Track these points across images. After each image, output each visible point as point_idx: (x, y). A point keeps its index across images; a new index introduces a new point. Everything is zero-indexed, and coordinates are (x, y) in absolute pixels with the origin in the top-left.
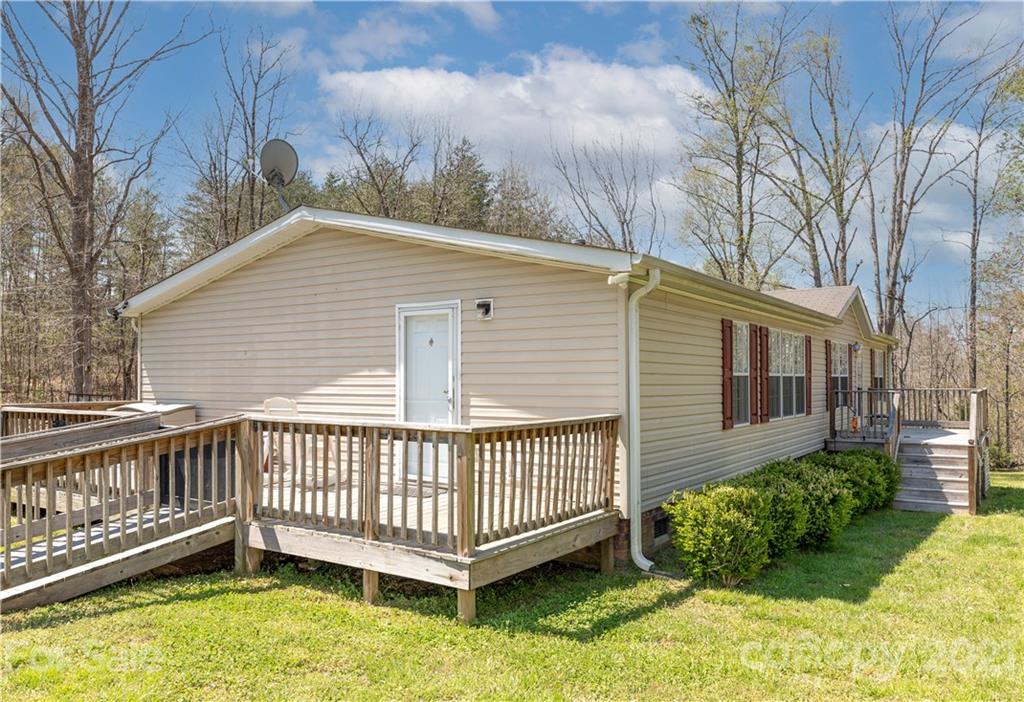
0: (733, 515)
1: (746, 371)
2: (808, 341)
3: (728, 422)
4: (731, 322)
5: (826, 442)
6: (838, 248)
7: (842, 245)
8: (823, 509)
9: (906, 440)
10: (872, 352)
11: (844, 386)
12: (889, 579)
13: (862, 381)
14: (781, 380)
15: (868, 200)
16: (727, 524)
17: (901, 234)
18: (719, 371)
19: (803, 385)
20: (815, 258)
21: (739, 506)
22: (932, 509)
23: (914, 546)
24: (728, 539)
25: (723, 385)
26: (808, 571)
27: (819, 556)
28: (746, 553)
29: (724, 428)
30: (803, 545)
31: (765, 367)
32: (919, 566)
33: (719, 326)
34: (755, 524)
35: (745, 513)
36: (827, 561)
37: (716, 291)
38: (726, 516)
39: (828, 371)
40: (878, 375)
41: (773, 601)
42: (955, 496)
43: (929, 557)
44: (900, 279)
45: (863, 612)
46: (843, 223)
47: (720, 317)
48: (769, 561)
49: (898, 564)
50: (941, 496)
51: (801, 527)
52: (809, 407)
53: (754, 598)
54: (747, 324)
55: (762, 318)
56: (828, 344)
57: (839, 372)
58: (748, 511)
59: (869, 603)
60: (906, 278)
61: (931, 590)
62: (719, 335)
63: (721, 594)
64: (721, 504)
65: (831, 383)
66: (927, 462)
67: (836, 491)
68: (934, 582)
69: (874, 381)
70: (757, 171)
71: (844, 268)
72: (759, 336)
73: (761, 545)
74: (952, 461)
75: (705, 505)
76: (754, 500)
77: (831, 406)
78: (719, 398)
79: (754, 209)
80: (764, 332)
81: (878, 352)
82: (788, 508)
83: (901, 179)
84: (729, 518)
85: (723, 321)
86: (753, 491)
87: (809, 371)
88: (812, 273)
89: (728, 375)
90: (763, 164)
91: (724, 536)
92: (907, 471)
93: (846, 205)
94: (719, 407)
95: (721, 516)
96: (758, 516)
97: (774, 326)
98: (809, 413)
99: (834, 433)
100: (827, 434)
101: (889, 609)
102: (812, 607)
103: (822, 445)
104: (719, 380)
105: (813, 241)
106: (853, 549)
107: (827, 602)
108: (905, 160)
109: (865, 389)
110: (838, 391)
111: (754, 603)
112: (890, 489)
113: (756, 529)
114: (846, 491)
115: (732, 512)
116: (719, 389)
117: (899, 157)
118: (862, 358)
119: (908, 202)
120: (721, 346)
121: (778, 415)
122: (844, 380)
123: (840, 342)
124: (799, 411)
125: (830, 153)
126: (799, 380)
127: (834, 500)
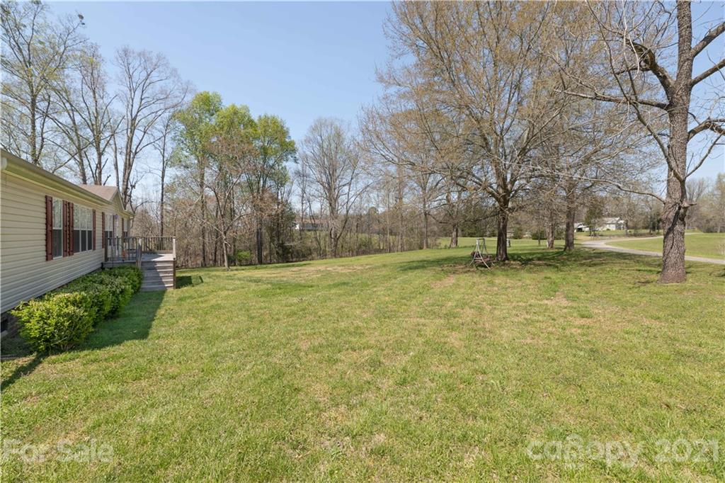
0: (71, 309)
1: (60, 227)
2: (94, 212)
3: (49, 256)
4: (52, 198)
5: (102, 264)
6: (97, 167)
7: (99, 166)
8: (116, 297)
9: (144, 260)
10: (123, 219)
11: (111, 236)
12: (154, 323)
13: (118, 233)
14: (80, 232)
15: (113, 146)
16: (67, 315)
17: (130, 166)
18: (44, 227)
19: (91, 234)
20: (83, 169)
21: (74, 303)
22: (158, 290)
23: (158, 306)
24: (66, 324)
25: (46, 235)
26: (111, 330)
27: (115, 321)
28: (78, 329)
29: (47, 260)
30: (106, 318)
31: (71, 224)
32: (163, 315)
33: (44, 200)
34: (86, 311)
35: (78, 306)
36: (119, 322)
37: (44, 179)
38: (66, 310)
39: (103, 228)
40: (125, 230)
41: (98, 351)
42: (167, 282)
43: (166, 310)
44: (129, 187)
45: (149, 342)
46: (100, 155)
47: (45, 195)
48: (93, 330)
49: (155, 316)
50: (163, 283)
51: (107, 308)
52: (94, 246)
53: (86, 352)
54: (61, 200)
55: (70, 198)
56: (103, 214)
57: (108, 229)
58: (80, 305)
59: (150, 337)
60: (133, 187)
61: (173, 324)
62: (44, 205)
63: (62, 356)
64: (61, 304)
65: (105, 234)
66: (155, 269)
67: (123, 287)
68: (174, 320)
69: (124, 233)
70: (46, 115)
71: (100, 177)
72: (68, 207)
73: (88, 322)
74: (165, 268)
75: (48, 306)
76: (84, 298)
77: (105, 245)
78: (44, 242)
79: (44, 135)
80: (71, 205)
81: (125, 219)
82: (101, 300)
83: (130, 140)
84: (67, 311)
85: (46, 197)
86: (83, 293)
87: (94, 228)
88: (82, 177)
89: (49, 228)
90: (50, 111)
91: (64, 322)
92: (147, 274)
93: (102, 146)
94: (44, 248)
95: (61, 310)
96: (86, 307)
97: (77, 202)
98: (94, 249)
99: (107, 259)
100: (103, 259)
101: (159, 337)
102: (122, 347)
103: (100, 266)
104: (44, 232)
105: (82, 161)
106: (130, 314)
107: (129, 343)
108: (132, 132)
109: (120, 237)
110: (108, 237)
111: (86, 355)
112: (140, 283)
113: (86, 314)
114: (128, 287)
115: (69, 307)
116: (44, 237)
117: (129, 130)
118: (118, 223)
119: (134, 151)
120: (45, 211)
121: (78, 251)
122: (111, 232)
123: (109, 213)
124: (90, 248)
125: (93, 118)
126: (90, 232)
127: (122, 292)
